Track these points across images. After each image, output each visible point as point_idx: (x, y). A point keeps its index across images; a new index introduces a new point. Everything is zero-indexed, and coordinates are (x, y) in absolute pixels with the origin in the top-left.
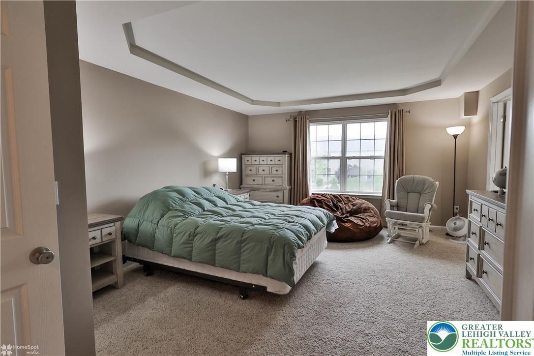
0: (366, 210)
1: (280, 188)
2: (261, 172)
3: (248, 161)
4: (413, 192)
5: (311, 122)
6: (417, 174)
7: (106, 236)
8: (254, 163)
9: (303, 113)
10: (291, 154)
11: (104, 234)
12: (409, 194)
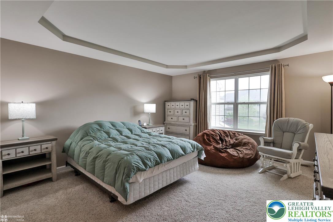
0: (245, 144)
1: (187, 124)
2: (176, 113)
3: (168, 106)
4: (288, 132)
5: (211, 78)
6: (291, 117)
7: (44, 149)
8: (172, 107)
9: (206, 72)
10: (197, 101)
11: (43, 148)
12: (285, 133)
